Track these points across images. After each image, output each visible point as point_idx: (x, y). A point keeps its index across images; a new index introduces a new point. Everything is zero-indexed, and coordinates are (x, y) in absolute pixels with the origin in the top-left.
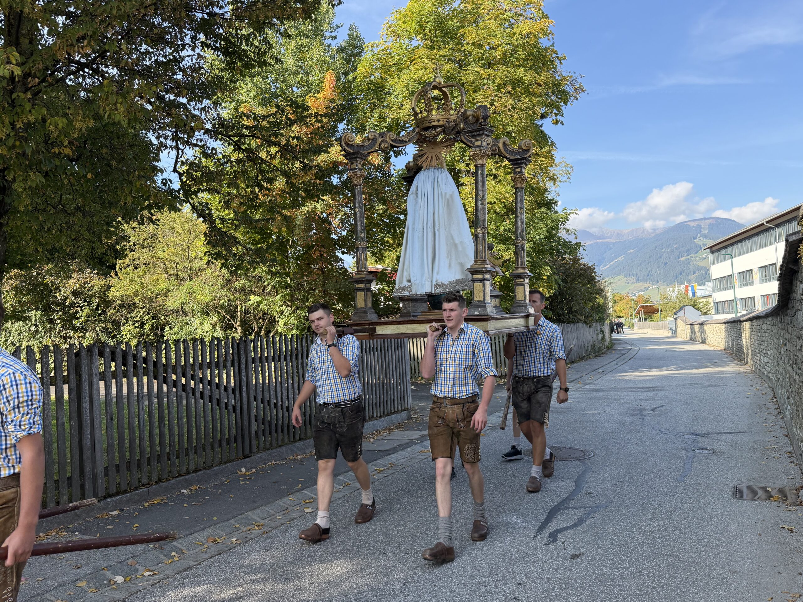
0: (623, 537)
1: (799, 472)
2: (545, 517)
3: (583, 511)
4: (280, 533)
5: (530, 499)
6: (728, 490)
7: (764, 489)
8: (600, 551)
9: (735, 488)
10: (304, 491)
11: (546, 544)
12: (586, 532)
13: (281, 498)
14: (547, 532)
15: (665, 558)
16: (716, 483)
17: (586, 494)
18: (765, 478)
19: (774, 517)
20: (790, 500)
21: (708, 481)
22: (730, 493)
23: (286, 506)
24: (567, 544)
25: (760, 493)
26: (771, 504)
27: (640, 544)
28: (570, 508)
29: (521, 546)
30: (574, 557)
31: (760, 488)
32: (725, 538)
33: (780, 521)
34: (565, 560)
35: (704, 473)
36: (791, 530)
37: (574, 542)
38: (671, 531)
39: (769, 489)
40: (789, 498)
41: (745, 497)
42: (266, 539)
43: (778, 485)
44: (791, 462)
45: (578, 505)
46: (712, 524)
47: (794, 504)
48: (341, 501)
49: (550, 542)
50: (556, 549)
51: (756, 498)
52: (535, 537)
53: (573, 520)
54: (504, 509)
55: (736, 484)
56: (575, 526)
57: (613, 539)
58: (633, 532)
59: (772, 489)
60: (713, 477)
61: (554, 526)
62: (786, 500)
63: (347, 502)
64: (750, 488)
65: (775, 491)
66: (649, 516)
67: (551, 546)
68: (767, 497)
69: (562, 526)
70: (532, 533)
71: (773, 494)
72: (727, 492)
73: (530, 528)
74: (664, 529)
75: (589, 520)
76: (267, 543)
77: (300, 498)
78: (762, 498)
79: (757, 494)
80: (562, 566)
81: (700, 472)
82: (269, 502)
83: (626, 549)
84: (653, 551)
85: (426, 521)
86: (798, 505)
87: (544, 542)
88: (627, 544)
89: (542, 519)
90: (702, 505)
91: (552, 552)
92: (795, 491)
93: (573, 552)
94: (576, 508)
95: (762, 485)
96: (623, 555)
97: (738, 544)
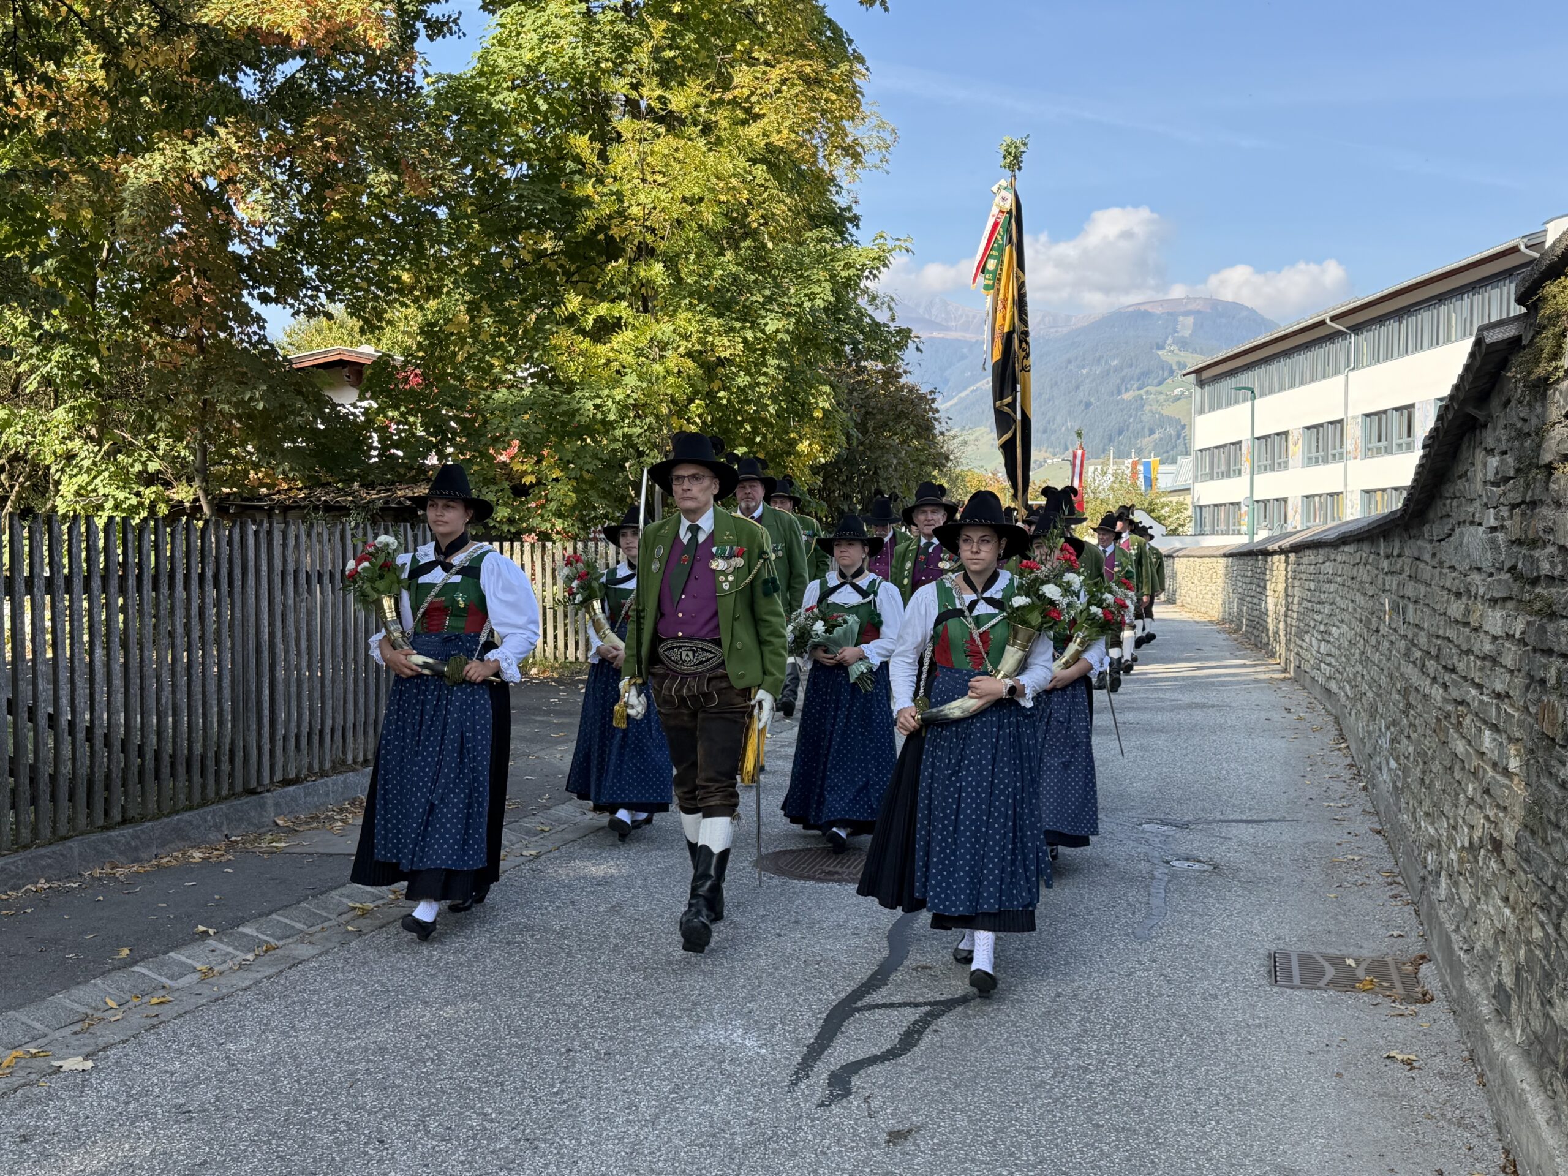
0: (1014, 1083)
1: (1414, 920)
2: (816, 1030)
3: (912, 1015)
4: (66, 1088)
5: (777, 985)
6: (1255, 963)
7: (1337, 961)
8: (961, 1122)
9: (1272, 957)
10: (136, 969)
11: (821, 1105)
12: (921, 1069)
13: (66, 988)
14: (822, 1071)
15: (1122, 1136)
16: (1228, 945)
17: (916, 969)
18: (1339, 934)
19: (1368, 1030)
20: (1399, 990)
21: (1208, 941)
22: (1263, 970)
23: (82, 1009)
24: (875, 1103)
25: (1330, 972)
26: (1357, 999)
27: (1056, 1100)
28: (878, 1006)
29: (756, 1109)
30: (896, 1137)
31: (1328, 958)
32: (1260, 1083)
33: (1381, 1042)
34: (873, 1145)
35: (1197, 921)
36: (1409, 1063)
37: (892, 1098)
38: (1130, 1068)
39: (1350, 962)
40: (1398, 985)
41: (1297, 981)
42: (21, 1106)
43: (1369, 950)
44: (1395, 897)
45: (897, 999)
46: (1226, 1050)
47: (1409, 999)
48: (249, 996)
49: (832, 1099)
50: (850, 1118)
51: (1322, 984)
52: (794, 1083)
53: (889, 1039)
54: (709, 1011)
55: (1273, 948)
56: (892, 1054)
57: (990, 1090)
58: (1037, 1069)
59: (1356, 960)
60: (1216, 930)
61: (841, 1053)
62: (1390, 989)
63: (268, 997)
64: (1304, 958)
65: (1364, 965)
66: (1074, 1028)
67: (835, 1109)
68: (1346, 982)
69: (860, 1055)
70: (785, 1076)
71: (1360, 973)
72: (1255, 969)
73: (778, 1061)
74: (1112, 1061)
75: (928, 1038)
76: (26, 1117)
77: (127, 987)
78: (1336, 984)
79: (1322, 972)
80: (866, 1164)
81: (1186, 918)
82: (29, 998)
83: (1025, 1114)
84: (1090, 1119)
85: (499, 1048)
86: (1418, 1001)
87: (816, 1099)
88: (1025, 1101)
89: (810, 1036)
90: (1197, 1000)
91: (838, 1126)
92: (1409, 968)
93: (893, 1124)
94: (892, 1005)
95: (1332, 951)
96: (1019, 1132)
97: (1292, 1100)
